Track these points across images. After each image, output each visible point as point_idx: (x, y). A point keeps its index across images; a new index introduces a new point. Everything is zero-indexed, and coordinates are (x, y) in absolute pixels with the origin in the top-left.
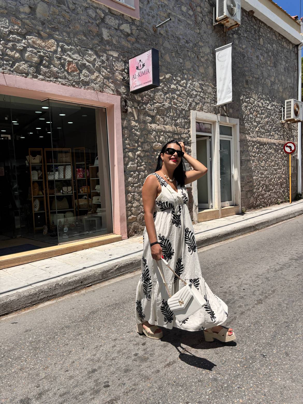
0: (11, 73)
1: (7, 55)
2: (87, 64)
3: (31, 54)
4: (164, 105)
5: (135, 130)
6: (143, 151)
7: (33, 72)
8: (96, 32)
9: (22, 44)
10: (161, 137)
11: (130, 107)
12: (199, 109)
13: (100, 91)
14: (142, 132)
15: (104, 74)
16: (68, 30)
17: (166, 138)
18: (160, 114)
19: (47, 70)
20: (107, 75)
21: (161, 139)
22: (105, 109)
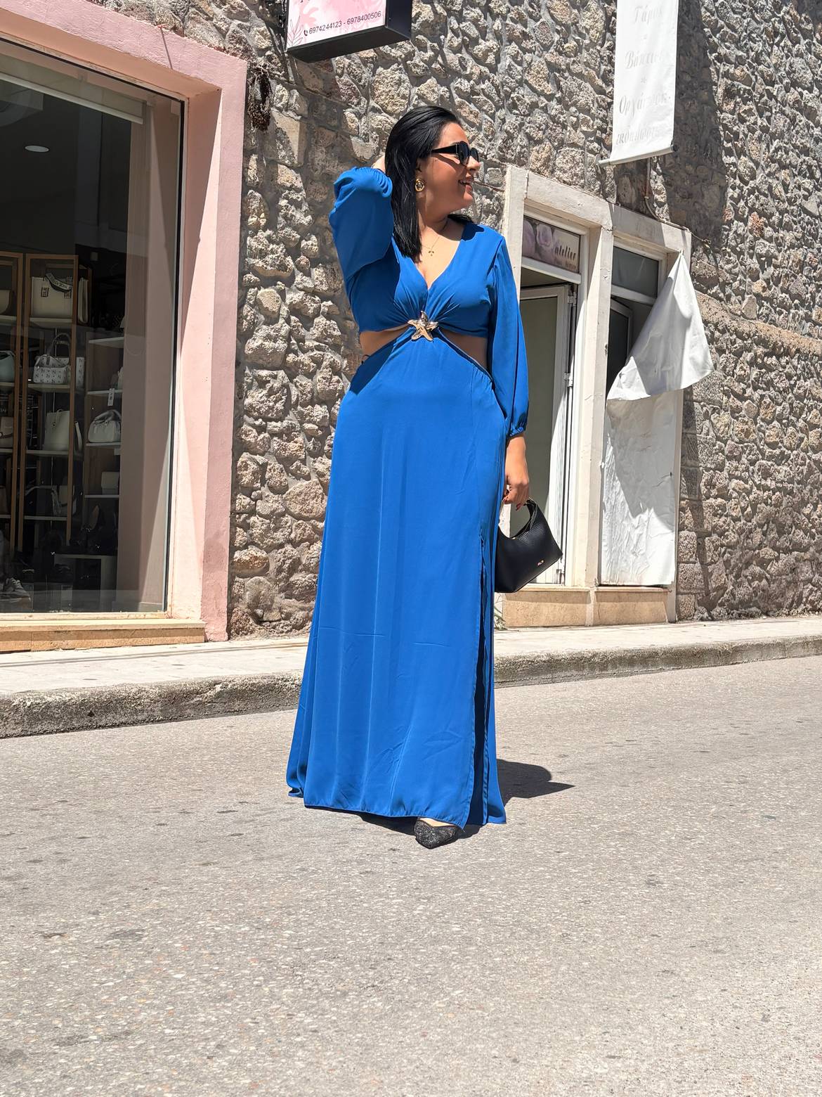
5: (292, 202)
6: (315, 293)
11: (279, 108)
12: (539, 164)
13: (175, 29)
14: (315, 217)
22: (179, 104)
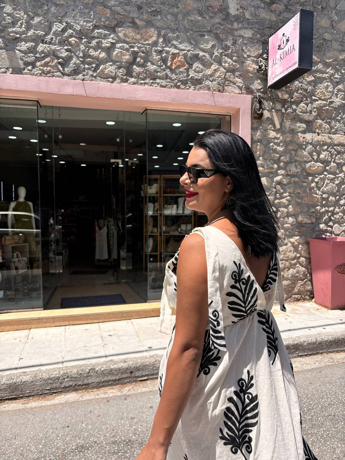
0: (94, 78)
1: (89, 56)
2: (201, 54)
3: (121, 52)
4: (332, 102)
5: (275, 143)
6: (288, 175)
7: (122, 75)
8: (219, 7)
9: (110, 40)
10: (323, 153)
11: (268, 110)
13: (219, 91)
14: (286, 147)
15: (227, 65)
16: (176, 10)
17: (332, 155)
18: (323, 117)
19: (142, 70)
20: (231, 67)
21: (322, 156)
22: (229, 117)
